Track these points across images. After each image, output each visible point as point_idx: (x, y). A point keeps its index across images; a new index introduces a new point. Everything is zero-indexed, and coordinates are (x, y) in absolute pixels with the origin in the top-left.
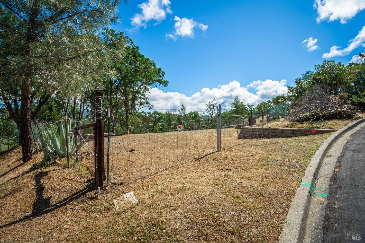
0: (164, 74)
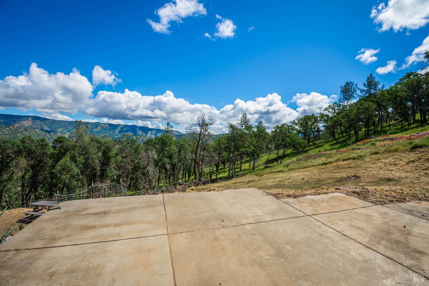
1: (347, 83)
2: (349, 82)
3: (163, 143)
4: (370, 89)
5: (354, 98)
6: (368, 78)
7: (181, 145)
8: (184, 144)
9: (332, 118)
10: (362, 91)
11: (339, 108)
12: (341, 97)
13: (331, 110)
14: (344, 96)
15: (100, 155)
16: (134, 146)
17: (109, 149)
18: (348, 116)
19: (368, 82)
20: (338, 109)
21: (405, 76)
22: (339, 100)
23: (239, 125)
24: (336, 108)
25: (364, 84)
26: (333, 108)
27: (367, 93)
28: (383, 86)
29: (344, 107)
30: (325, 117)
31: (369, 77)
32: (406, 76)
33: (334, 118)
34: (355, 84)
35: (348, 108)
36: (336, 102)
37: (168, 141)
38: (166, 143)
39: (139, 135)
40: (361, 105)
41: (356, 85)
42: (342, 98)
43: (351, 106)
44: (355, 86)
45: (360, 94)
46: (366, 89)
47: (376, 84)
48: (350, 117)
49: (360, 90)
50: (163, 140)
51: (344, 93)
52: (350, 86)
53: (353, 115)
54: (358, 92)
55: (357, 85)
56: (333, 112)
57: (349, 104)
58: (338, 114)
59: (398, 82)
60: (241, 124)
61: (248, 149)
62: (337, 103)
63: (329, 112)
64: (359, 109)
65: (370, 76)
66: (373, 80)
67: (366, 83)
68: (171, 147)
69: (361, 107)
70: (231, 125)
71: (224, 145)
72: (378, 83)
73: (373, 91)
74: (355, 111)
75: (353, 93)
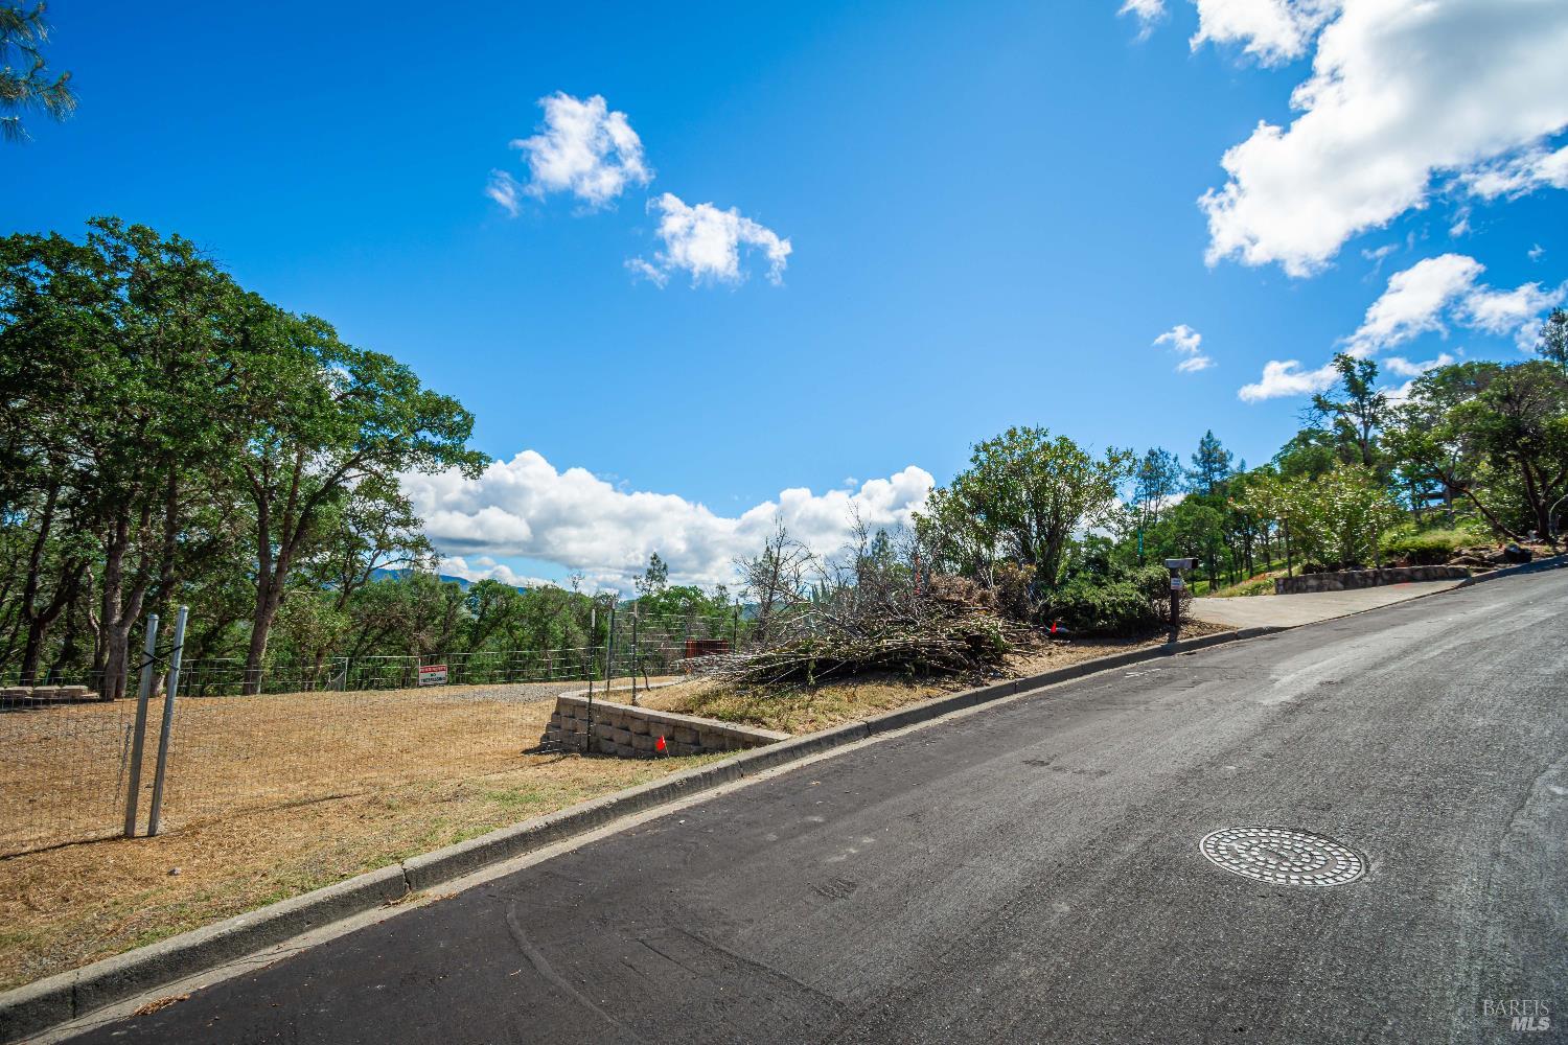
0: (468, 421)
1: (1152, 453)
2: (1156, 449)
4: (1211, 470)
5: (1174, 492)
6: (1202, 442)
9: (1118, 547)
10: (1190, 476)
11: (1136, 519)
12: (1139, 490)
13: (1114, 525)
14: (1145, 488)
18: (1160, 542)
19: (1202, 452)
20: (1134, 522)
21: (1295, 439)
22: (1135, 499)
24: (1128, 518)
25: (1194, 457)
26: (1119, 520)
27: (1204, 481)
28: (1243, 464)
29: (1152, 516)
30: (1100, 543)
31: (1206, 440)
32: (1299, 440)
33: (1127, 548)
34: (1172, 457)
35: (1160, 519)
36: (1128, 504)
40: (1187, 514)
41: (1176, 459)
42: (1142, 491)
43: (1166, 514)
44: (1172, 462)
45: (1186, 484)
46: (1200, 470)
47: (1223, 460)
48: (1164, 544)
49: (1186, 473)
51: (1145, 481)
52: (1159, 461)
53: (1170, 537)
54: (1182, 479)
55: (1179, 460)
56: (1122, 530)
57: (1160, 508)
58: (1134, 535)
59: (1279, 455)
62: (1131, 505)
63: (1109, 530)
64: (1181, 523)
65: (1208, 436)
66: (1215, 448)
67: (1199, 456)
69: (1188, 519)
72: (1228, 457)
73: (1217, 477)
74: (1174, 528)
75: (1169, 478)
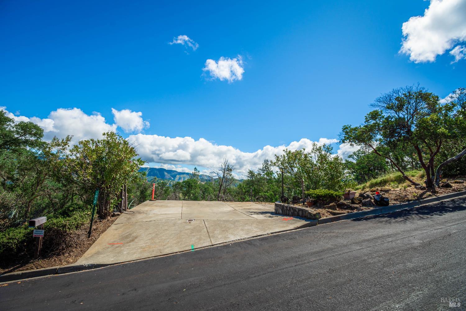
3: (189, 186)
7: (205, 189)
8: (208, 188)
15: (139, 195)
16: (164, 189)
17: (145, 189)
23: (260, 171)
37: (193, 184)
38: (192, 186)
39: (166, 179)
50: (190, 184)
60: (263, 170)
61: (266, 194)
68: (196, 190)
70: (250, 171)
71: (245, 189)
